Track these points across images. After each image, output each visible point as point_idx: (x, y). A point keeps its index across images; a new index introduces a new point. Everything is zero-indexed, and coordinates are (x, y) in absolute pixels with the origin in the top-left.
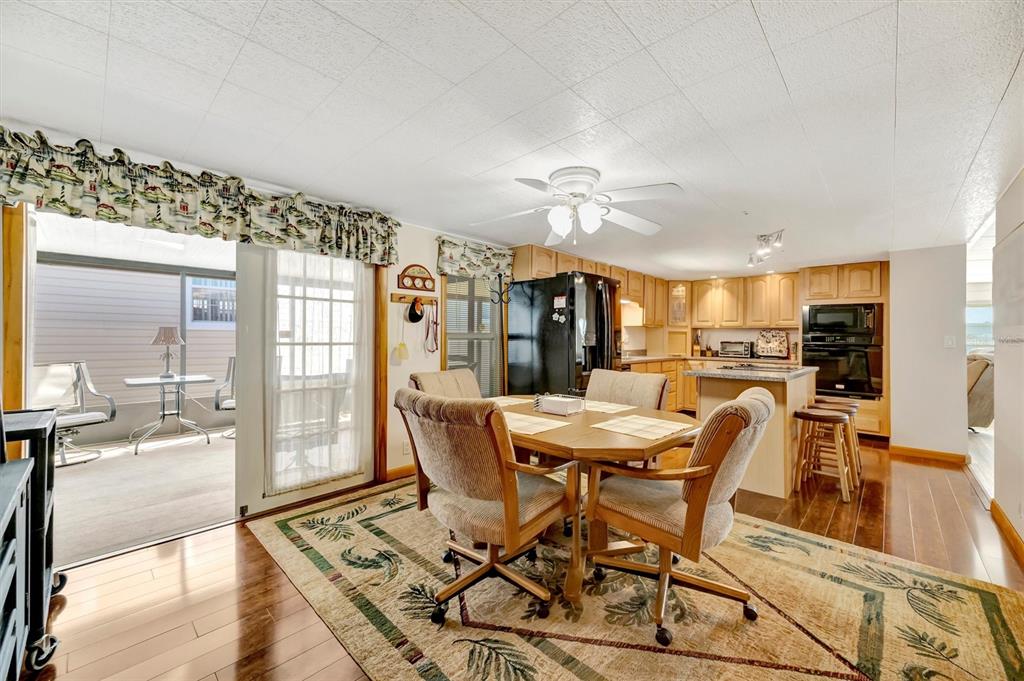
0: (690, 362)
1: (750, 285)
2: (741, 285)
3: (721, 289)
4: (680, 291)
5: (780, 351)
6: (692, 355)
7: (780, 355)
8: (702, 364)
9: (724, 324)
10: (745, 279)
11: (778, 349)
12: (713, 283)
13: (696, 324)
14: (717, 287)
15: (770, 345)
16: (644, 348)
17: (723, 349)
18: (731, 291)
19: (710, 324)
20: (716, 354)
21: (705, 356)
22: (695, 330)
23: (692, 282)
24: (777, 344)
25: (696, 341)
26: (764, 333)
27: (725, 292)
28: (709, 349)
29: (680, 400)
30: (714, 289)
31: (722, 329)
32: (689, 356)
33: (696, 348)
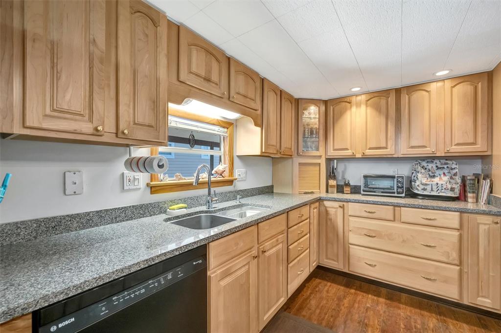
0: (327, 203)
1: (405, 98)
2: (392, 99)
3: (363, 107)
4: (312, 115)
5: (452, 189)
6: (327, 191)
7: (450, 194)
8: (342, 207)
9: (369, 152)
10: (398, 91)
11: (449, 186)
12: (354, 99)
13: (332, 153)
14: (358, 105)
15: (436, 180)
16: (269, 184)
17: (366, 185)
18: (377, 108)
19: (348, 153)
20: (356, 190)
21: (343, 192)
22: (329, 161)
23: (326, 102)
24: (446, 179)
25: (331, 174)
26: (424, 164)
27: (369, 110)
28: (348, 185)
29: (314, 257)
30: (354, 109)
31: (366, 159)
32: (323, 195)
33: (332, 182)
